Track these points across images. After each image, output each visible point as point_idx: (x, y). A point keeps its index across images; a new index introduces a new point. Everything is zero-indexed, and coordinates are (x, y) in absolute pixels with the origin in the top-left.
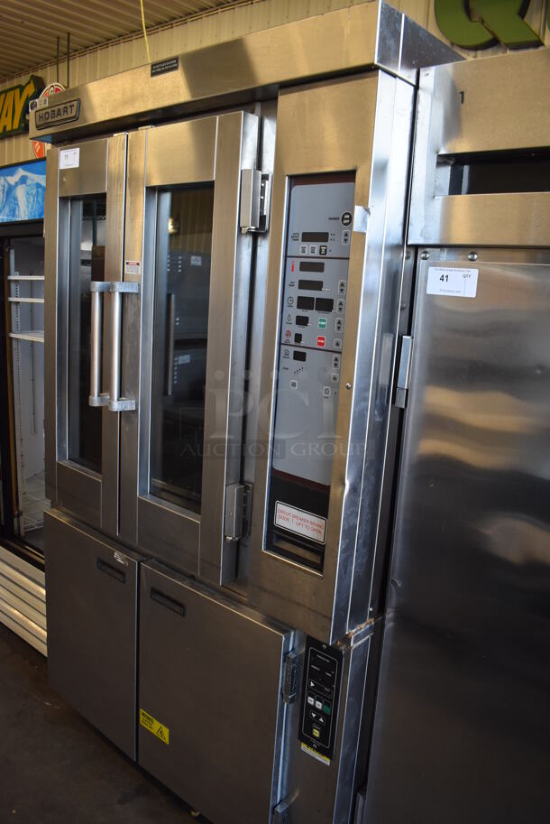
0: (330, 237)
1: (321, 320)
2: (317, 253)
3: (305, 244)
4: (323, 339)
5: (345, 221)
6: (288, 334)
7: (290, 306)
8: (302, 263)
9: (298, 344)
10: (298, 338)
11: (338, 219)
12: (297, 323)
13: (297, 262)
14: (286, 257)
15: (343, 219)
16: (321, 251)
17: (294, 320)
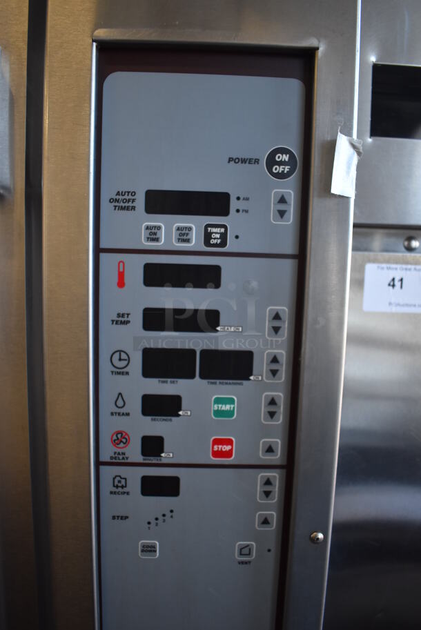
0: (234, 204)
1: (218, 401)
2: (196, 241)
3: (159, 221)
4: (229, 442)
5: (277, 169)
6: (121, 438)
7: (121, 372)
8: (148, 268)
9: (154, 460)
10: (153, 446)
11: (257, 161)
12: (145, 412)
13: (135, 266)
14: (98, 250)
15: (271, 162)
16: (208, 237)
17: (135, 405)
